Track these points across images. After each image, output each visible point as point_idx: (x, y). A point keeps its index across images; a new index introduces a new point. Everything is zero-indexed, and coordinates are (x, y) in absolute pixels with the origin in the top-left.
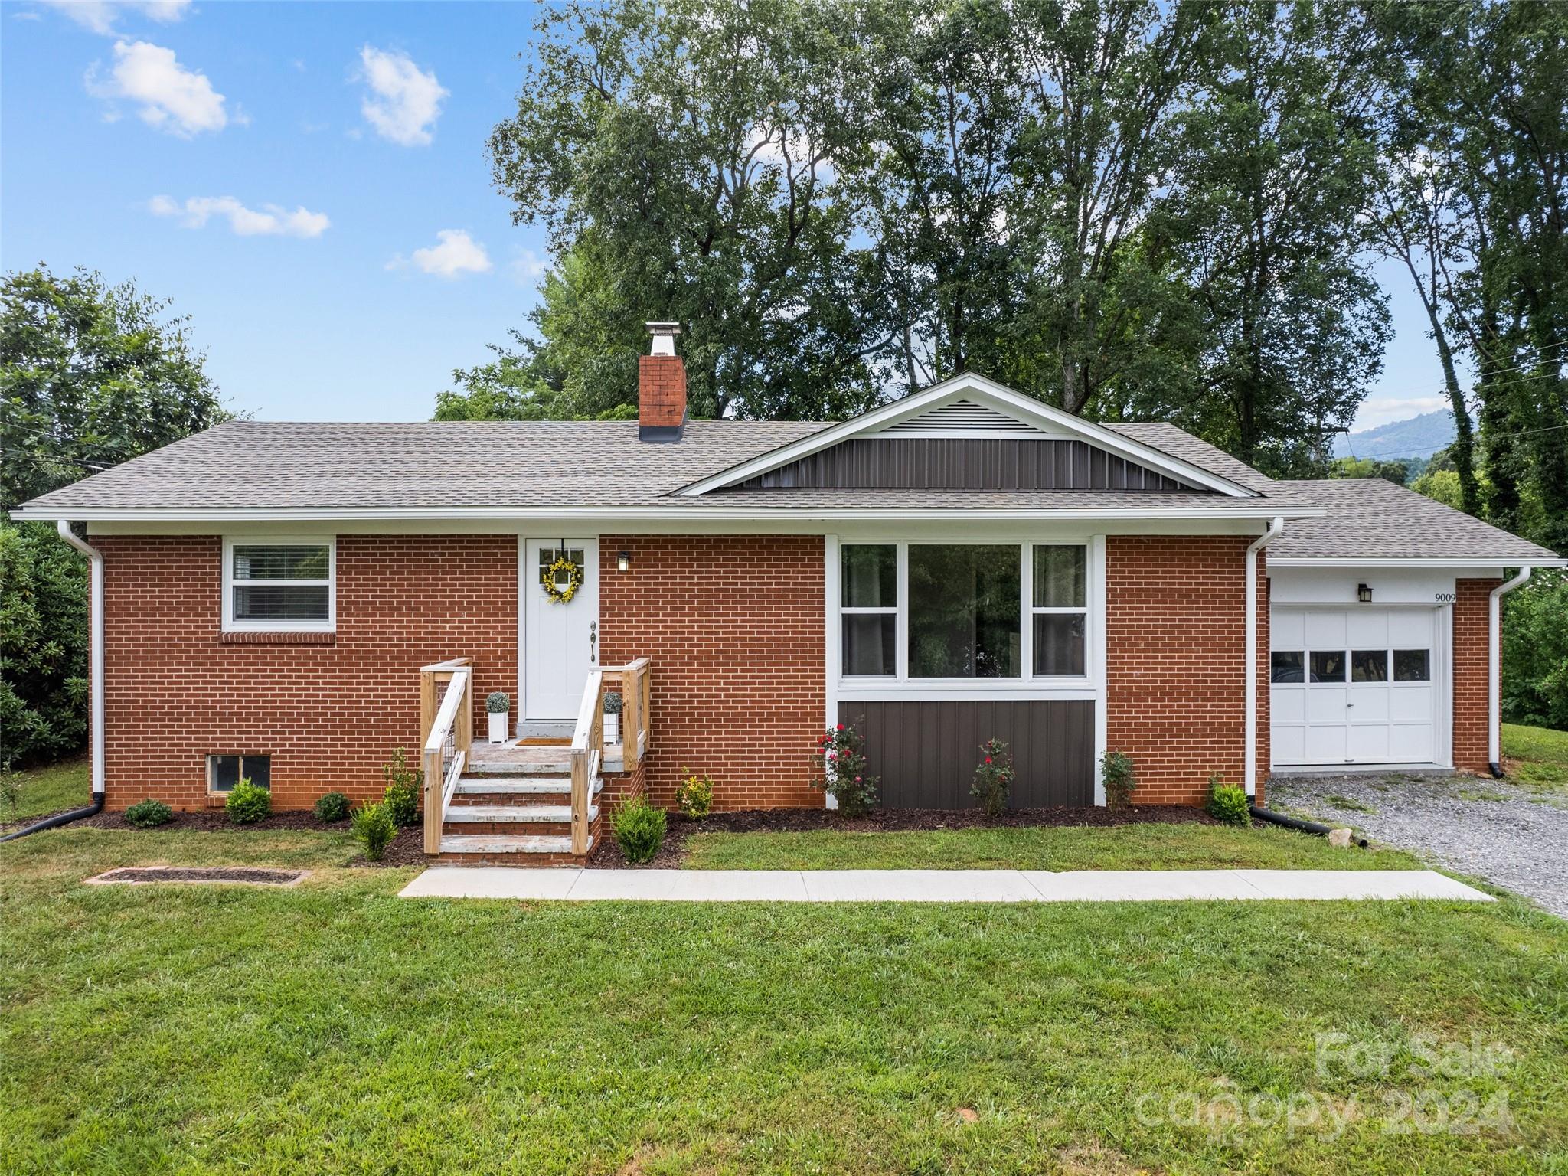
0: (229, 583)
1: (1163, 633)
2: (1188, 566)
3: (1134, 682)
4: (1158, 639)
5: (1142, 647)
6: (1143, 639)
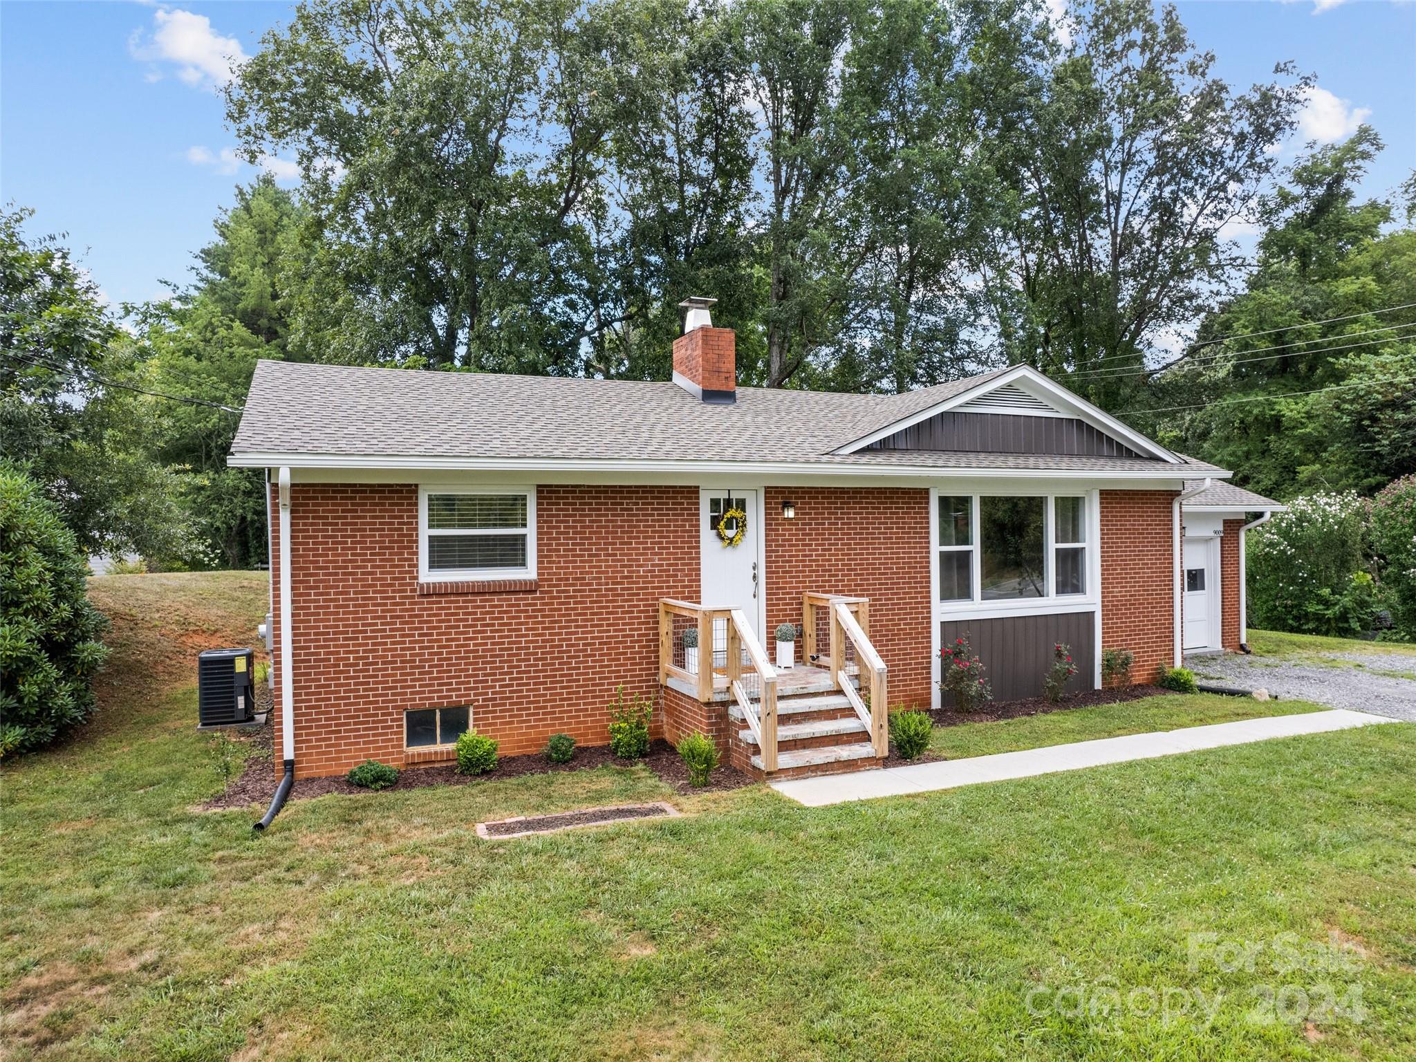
0: (425, 533)
6: (1119, 565)
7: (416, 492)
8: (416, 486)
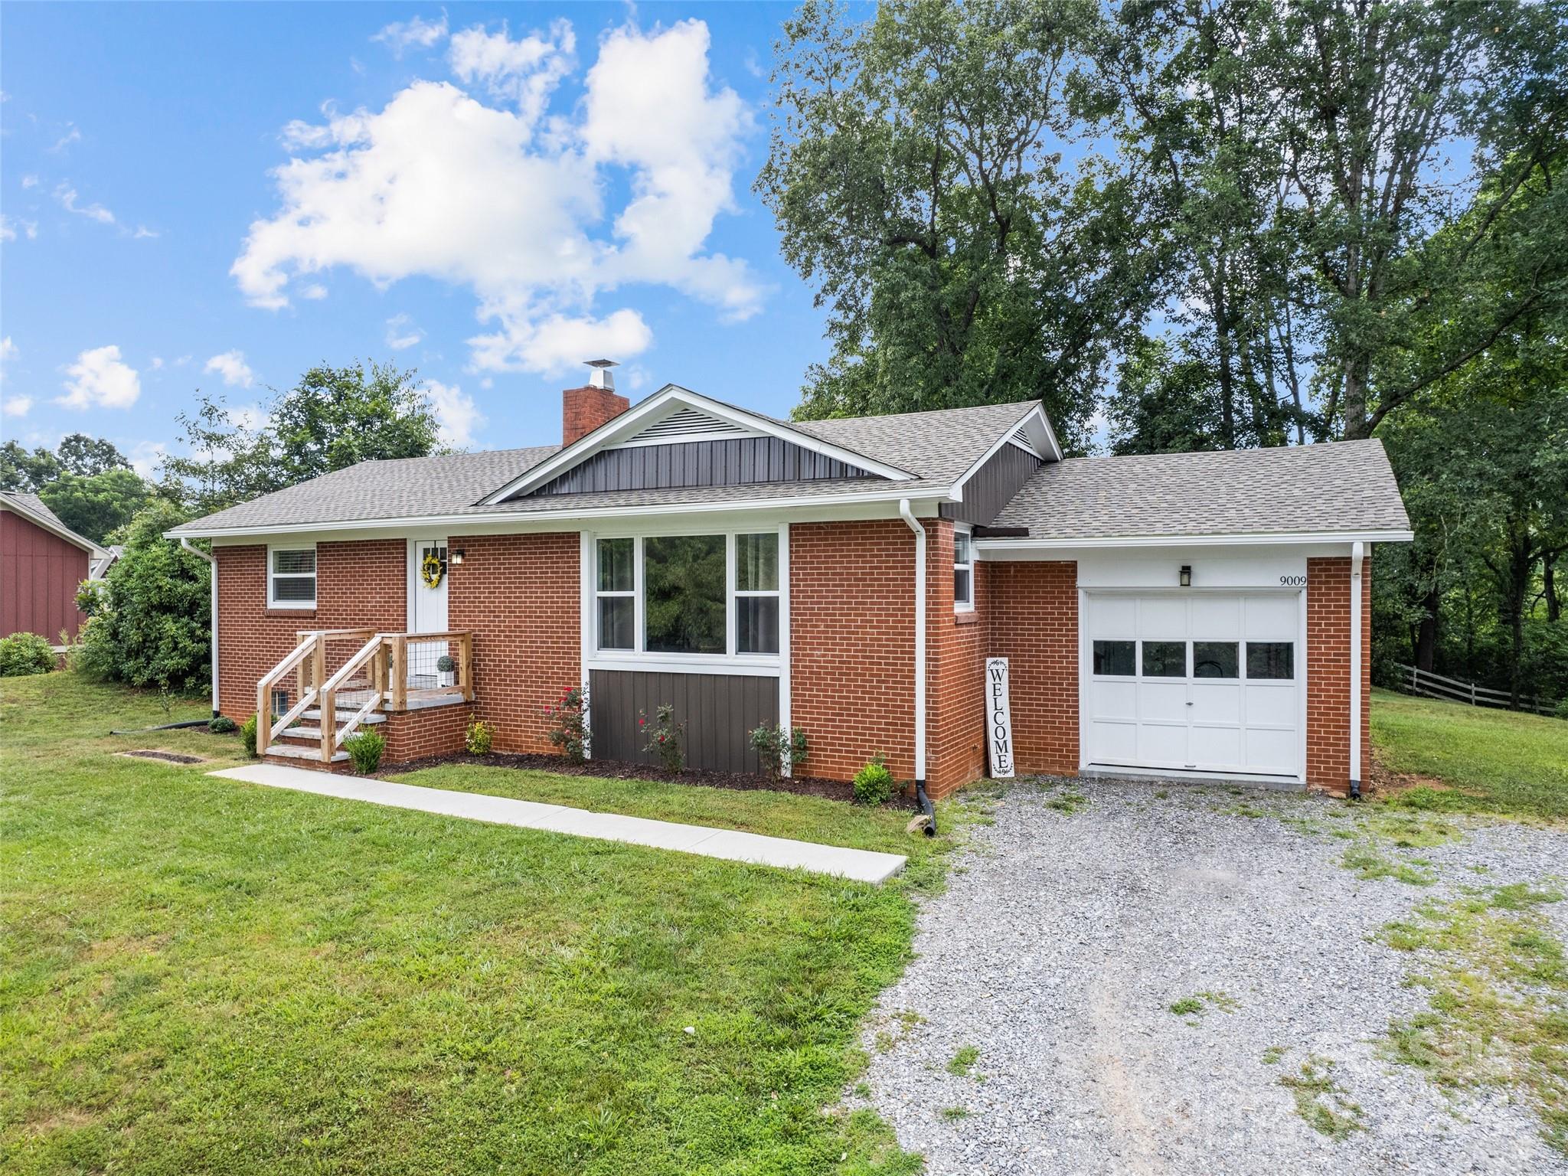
0: (272, 575)
1: (841, 615)
2: (863, 550)
3: (815, 661)
4: (835, 621)
5: (822, 628)
6: (823, 621)
7: (266, 549)
8: (266, 545)
